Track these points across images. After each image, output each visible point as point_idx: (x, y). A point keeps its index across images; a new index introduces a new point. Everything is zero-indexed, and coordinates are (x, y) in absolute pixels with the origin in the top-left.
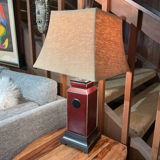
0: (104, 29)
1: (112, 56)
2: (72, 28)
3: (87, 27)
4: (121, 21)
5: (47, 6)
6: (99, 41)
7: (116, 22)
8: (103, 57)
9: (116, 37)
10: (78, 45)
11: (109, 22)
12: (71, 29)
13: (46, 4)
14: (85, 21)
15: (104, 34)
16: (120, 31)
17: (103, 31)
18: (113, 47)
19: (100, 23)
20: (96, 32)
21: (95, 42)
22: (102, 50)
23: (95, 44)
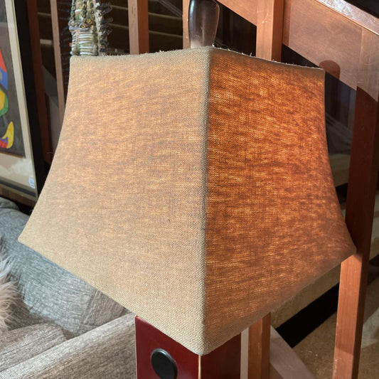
0: (246, 124)
1: (284, 218)
2: (128, 121)
3: (176, 120)
4: (321, 84)
5: (100, 34)
6: (223, 176)
7: (298, 92)
8: (243, 237)
9: (301, 147)
10: (147, 187)
11: (271, 96)
12: (124, 125)
13: (98, 29)
14: (170, 96)
15: (246, 143)
16: (314, 120)
17: (242, 134)
18: (288, 184)
19: (228, 106)
20: (209, 143)
21: (206, 181)
22: (240, 210)
23: (208, 192)
